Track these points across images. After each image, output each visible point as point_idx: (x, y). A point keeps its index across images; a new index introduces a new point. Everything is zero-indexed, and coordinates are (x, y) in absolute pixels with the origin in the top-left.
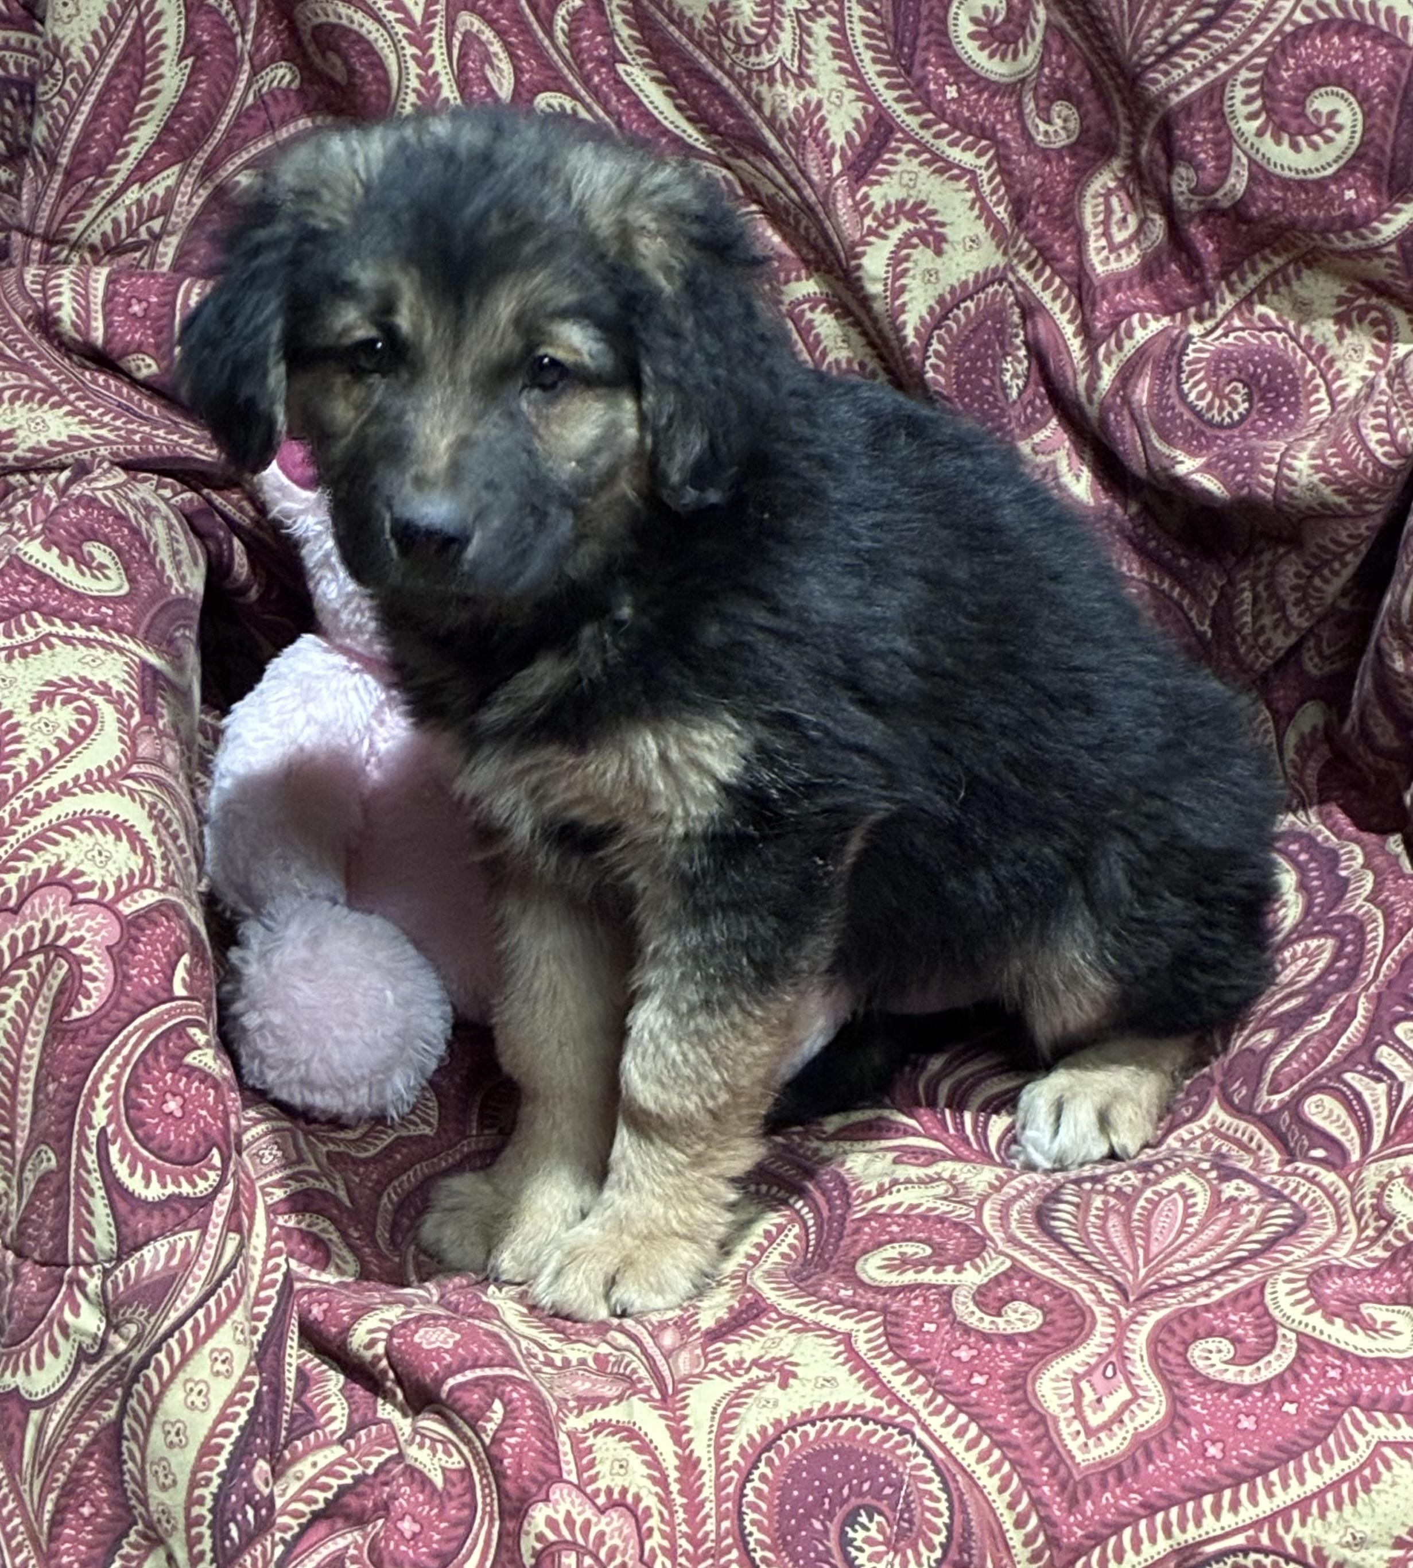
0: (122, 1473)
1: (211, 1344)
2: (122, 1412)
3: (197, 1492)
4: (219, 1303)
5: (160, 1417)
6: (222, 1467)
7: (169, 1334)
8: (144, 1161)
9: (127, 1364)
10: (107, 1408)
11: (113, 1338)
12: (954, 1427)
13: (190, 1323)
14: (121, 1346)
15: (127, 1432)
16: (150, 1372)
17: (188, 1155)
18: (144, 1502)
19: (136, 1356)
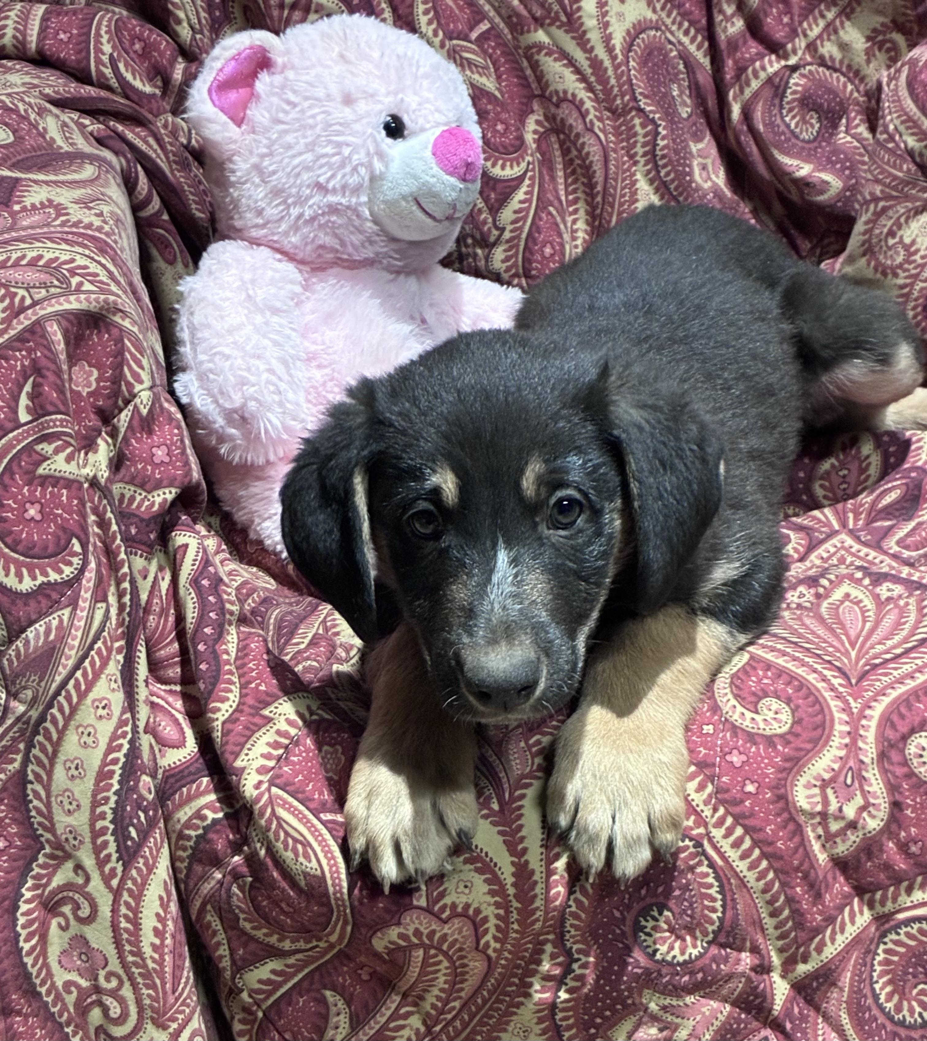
0: (29, 811)
1: (92, 696)
2: (26, 761)
3: (98, 810)
4: (93, 664)
5: (61, 757)
6: (116, 787)
7: (57, 693)
8: (15, 561)
9: (27, 722)
10: (13, 761)
11: (14, 704)
12: (732, 839)
13: (72, 682)
14: (21, 708)
15: (31, 777)
16: (48, 724)
17: (51, 549)
18: (52, 829)
19: (34, 714)
